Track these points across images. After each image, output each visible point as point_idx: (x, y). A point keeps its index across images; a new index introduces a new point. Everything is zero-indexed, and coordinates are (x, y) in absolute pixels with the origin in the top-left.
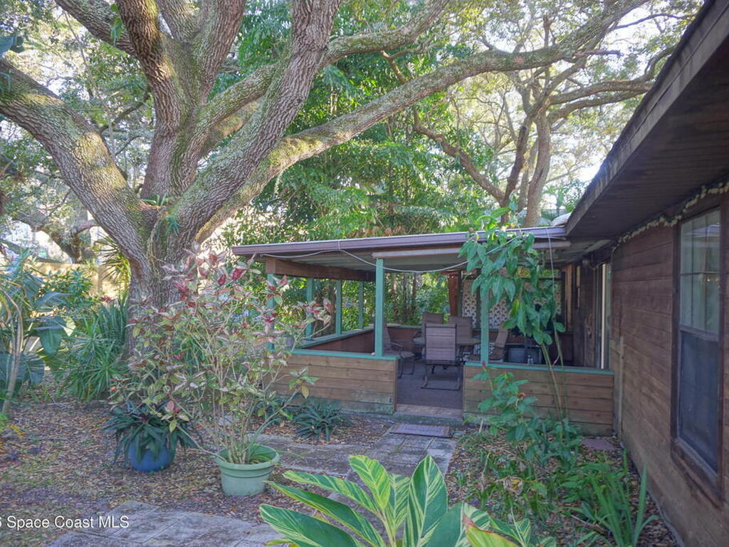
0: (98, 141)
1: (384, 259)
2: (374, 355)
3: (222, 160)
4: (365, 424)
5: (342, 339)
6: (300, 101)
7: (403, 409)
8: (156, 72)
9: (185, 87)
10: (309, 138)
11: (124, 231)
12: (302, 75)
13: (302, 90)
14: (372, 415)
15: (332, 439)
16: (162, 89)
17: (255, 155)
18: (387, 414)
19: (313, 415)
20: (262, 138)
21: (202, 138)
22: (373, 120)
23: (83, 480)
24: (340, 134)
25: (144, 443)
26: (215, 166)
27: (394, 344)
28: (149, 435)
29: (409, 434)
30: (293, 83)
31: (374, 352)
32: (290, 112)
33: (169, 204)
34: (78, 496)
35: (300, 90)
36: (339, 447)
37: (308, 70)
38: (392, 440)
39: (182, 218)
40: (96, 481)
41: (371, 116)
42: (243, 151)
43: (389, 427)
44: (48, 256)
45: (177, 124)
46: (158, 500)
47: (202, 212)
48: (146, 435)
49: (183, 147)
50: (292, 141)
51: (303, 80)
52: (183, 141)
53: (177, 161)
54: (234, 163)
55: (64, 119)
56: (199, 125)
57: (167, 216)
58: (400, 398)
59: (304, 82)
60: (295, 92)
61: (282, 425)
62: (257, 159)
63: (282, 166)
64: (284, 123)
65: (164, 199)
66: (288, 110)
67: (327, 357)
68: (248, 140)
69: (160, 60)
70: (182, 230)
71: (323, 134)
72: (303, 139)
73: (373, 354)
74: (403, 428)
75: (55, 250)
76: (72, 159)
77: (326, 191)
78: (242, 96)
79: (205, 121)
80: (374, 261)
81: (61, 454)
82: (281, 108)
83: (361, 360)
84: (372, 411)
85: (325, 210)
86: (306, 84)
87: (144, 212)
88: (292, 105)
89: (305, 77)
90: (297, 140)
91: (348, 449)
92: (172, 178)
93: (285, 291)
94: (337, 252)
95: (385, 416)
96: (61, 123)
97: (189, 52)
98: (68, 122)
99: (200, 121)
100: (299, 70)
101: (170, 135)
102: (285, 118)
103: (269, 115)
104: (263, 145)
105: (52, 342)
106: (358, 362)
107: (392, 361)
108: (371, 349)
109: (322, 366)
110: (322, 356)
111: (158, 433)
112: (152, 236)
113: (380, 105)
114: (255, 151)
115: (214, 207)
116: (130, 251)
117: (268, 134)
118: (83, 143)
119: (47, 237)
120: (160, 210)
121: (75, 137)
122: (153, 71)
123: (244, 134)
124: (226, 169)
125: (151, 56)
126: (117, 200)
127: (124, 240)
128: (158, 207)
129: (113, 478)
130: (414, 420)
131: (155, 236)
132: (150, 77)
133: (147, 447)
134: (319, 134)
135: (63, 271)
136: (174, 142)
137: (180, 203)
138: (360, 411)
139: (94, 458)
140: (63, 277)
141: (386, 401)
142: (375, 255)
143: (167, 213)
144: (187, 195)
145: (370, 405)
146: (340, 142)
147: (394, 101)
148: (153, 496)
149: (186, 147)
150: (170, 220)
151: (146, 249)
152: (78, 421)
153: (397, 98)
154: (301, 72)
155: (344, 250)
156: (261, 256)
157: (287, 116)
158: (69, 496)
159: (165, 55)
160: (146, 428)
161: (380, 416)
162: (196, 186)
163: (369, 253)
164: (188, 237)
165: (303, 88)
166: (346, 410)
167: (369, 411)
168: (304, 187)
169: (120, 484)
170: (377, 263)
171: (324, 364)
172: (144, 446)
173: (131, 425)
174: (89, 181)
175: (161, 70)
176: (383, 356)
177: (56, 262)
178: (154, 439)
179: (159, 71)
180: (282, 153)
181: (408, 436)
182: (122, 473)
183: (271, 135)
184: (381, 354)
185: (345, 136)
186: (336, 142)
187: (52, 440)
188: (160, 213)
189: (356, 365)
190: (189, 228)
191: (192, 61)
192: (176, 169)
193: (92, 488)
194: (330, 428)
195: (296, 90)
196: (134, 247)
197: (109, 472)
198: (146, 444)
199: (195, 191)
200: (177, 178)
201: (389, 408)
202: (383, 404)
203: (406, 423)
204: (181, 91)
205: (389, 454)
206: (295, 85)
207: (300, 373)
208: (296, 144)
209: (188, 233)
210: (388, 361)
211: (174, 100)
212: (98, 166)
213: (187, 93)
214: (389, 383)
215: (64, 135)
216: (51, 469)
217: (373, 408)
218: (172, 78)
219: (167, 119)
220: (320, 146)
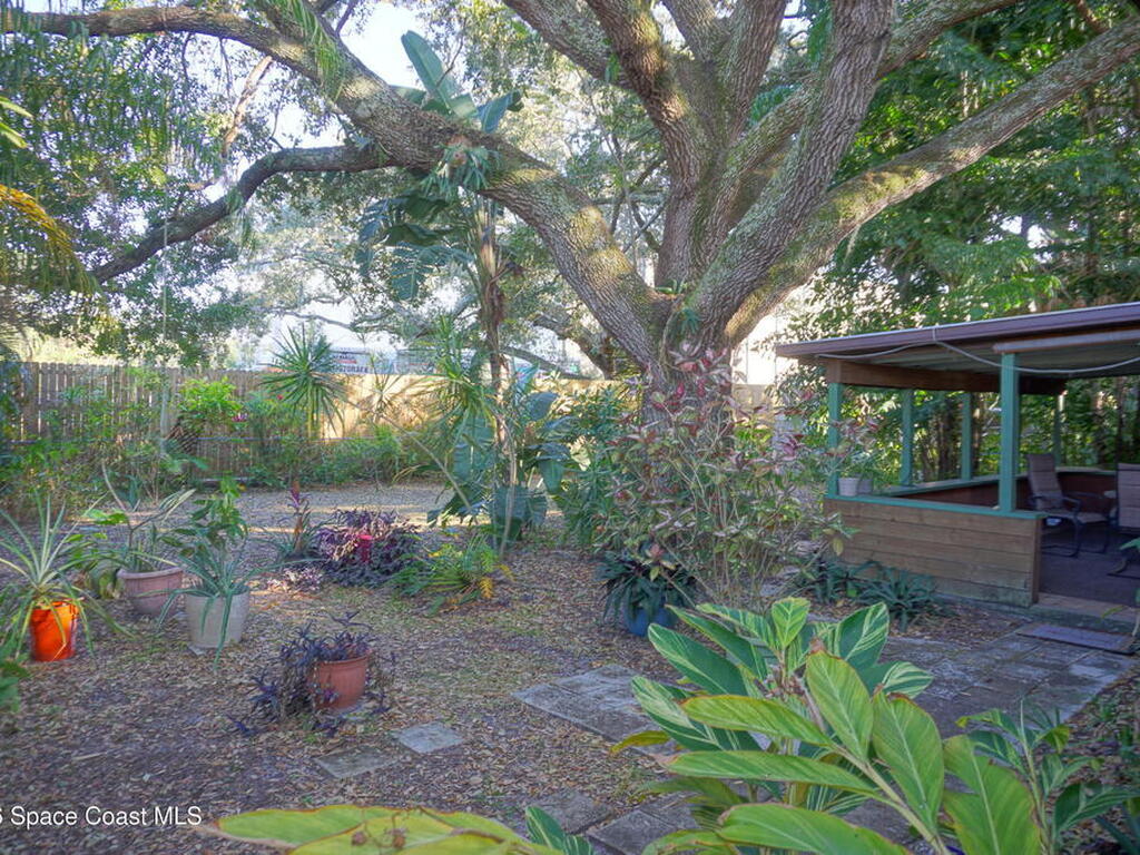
0: (595, 217)
1: (1017, 353)
2: (998, 510)
3: (748, 223)
4: (977, 617)
5: (973, 488)
6: (852, 122)
7: (1049, 602)
8: (664, 114)
9: (706, 124)
10: (905, 168)
11: (630, 331)
12: (853, 82)
13: (853, 106)
14: (994, 606)
15: (910, 630)
16: (673, 135)
17: (791, 211)
18: (1020, 606)
19: (885, 593)
20: (800, 184)
21: (731, 193)
22: (1021, 119)
23: (571, 635)
24: (958, 153)
25: (637, 599)
26: (739, 232)
27: (1067, 498)
28: (643, 591)
29: (1047, 639)
30: (839, 98)
31: (996, 504)
32: (838, 140)
33: (688, 291)
34: (561, 651)
35: (850, 105)
36: (919, 642)
37: (861, 74)
38: (1015, 644)
39: (701, 309)
40: (583, 639)
41: (1018, 113)
42: (776, 206)
43: (1018, 627)
44: (579, 371)
45: (696, 179)
46: (647, 669)
47: (725, 300)
48: (639, 590)
49: (704, 211)
50: (875, 178)
51: (853, 90)
52: (705, 201)
53: (698, 232)
54: (765, 226)
55: (556, 194)
56: (726, 175)
57: (684, 308)
58: (1043, 584)
59: (855, 94)
60: (843, 111)
61: (840, 604)
62: (796, 216)
63: (858, 219)
64: (831, 158)
65: (682, 284)
66: (836, 138)
67: (920, 509)
68: (783, 191)
69: (668, 96)
70: (702, 325)
71: (928, 157)
72: (894, 171)
73: (996, 507)
74: (1041, 630)
75: (587, 365)
76: (566, 244)
77: (954, 249)
78: (784, 124)
79: (734, 169)
80: (998, 358)
81: (553, 607)
82: (824, 137)
83: (975, 518)
84: (994, 599)
85: (956, 279)
86: (858, 95)
87: (655, 304)
88: (840, 130)
89: (856, 86)
90: (884, 174)
91: (933, 646)
92: (692, 254)
93: (887, 410)
94: (932, 346)
95: (1017, 610)
96: (553, 200)
97: (713, 74)
98: (560, 198)
99: (727, 170)
100: (845, 77)
101: (688, 195)
102: (832, 150)
103: (808, 150)
104: (803, 194)
105: (553, 475)
106: (971, 520)
107: (1031, 520)
108: (994, 502)
109: (911, 524)
110: (912, 508)
111: (652, 588)
112: (664, 336)
113: (1035, 92)
114: (792, 205)
115: (741, 291)
116: (639, 358)
117: (808, 178)
118: (578, 222)
119: (577, 347)
120: (675, 300)
121: (569, 216)
122: (660, 112)
123: (777, 182)
124: (754, 235)
125: (656, 94)
126: (621, 291)
127: (631, 342)
128: (673, 296)
129: (603, 638)
130: (1068, 620)
131: (669, 336)
132: (658, 122)
133: (641, 605)
134: (923, 160)
135: (593, 388)
136: (694, 204)
137: (700, 288)
138: (972, 597)
139: (587, 614)
140: (591, 398)
141: (1019, 584)
142: (998, 347)
143: (683, 303)
144: (707, 277)
145: (991, 590)
146: (959, 167)
147: (1062, 81)
148: (642, 663)
149: (709, 210)
150: (686, 312)
151: (658, 354)
152: (578, 572)
153: (1068, 73)
154: (849, 80)
155: (944, 341)
156: (816, 356)
157: (834, 148)
158: (551, 649)
159: (675, 87)
160: (639, 580)
161: (1006, 608)
162: (717, 263)
163: (988, 345)
164: (712, 334)
165: (855, 102)
166: (947, 592)
167: (987, 598)
168: (918, 244)
169: (608, 645)
170: (1003, 361)
171: (915, 520)
172: (636, 604)
173: (622, 574)
174: (587, 270)
175: (670, 109)
176: (1013, 511)
177: (585, 379)
178: (648, 595)
179: (667, 112)
180: (860, 199)
181: (1047, 643)
182: (614, 635)
183: (812, 180)
184: (1009, 508)
185: (968, 155)
186: (952, 167)
187: (546, 590)
188: (675, 304)
189: (966, 524)
190: (711, 322)
191: (717, 85)
192: (697, 242)
193: (578, 644)
194: (911, 615)
195: (844, 107)
196: (644, 353)
197: (599, 631)
198: (640, 600)
199: (716, 271)
200: (699, 255)
201: (1024, 597)
202: (1013, 589)
203: (1052, 623)
204: (700, 133)
205: (997, 661)
206: (842, 100)
207: (829, 519)
208: (881, 180)
209: (709, 330)
210: (1022, 520)
211: (690, 145)
212: (596, 250)
213: (711, 133)
214: (1024, 557)
215: (557, 215)
216: (540, 620)
217: (993, 595)
218: (685, 117)
219: (683, 175)
220: (923, 179)
